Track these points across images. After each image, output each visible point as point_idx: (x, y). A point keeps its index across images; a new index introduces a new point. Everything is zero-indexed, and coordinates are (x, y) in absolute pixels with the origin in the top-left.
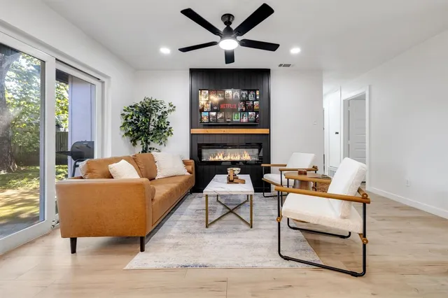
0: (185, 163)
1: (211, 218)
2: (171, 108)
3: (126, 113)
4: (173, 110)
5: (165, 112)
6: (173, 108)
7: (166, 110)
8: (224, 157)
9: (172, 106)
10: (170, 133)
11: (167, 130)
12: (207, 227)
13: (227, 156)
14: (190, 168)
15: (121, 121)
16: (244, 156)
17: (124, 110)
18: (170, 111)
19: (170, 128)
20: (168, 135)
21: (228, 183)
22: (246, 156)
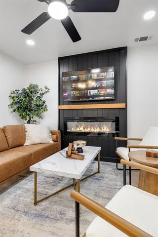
0: (52, 133)
2: (47, 90)
3: (13, 95)
4: (48, 91)
5: (43, 94)
6: (48, 90)
7: (43, 92)
9: (47, 88)
10: (45, 109)
11: (44, 107)
15: (11, 101)
16: (104, 129)
17: (11, 93)
18: (46, 92)
19: (46, 105)
20: (44, 111)
21: (66, 157)
22: (105, 128)
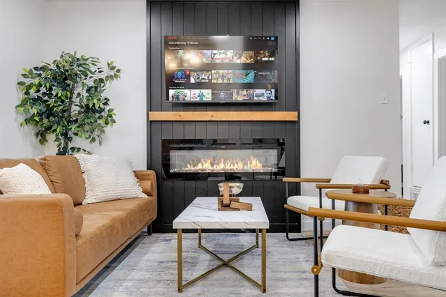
0: (139, 176)
1: (188, 276)
2: (112, 73)
3: (28, 81)
4: (116, 76)
5: (101, 80)
6: (115, 72)
7: (103, 76)
8: (212, 165)
9: (113, 68)
10: (110, 120)
11: (105, 114)
12: (180, 290)
13: (218, 163)
14: (148, 184)
15: (18, 96)
16: (251, 164)
17: (24, 75)
18: (110, 78)
19: (110, 111)
20: (107, 123)
21: (219, 210)
22: (254, 163)
